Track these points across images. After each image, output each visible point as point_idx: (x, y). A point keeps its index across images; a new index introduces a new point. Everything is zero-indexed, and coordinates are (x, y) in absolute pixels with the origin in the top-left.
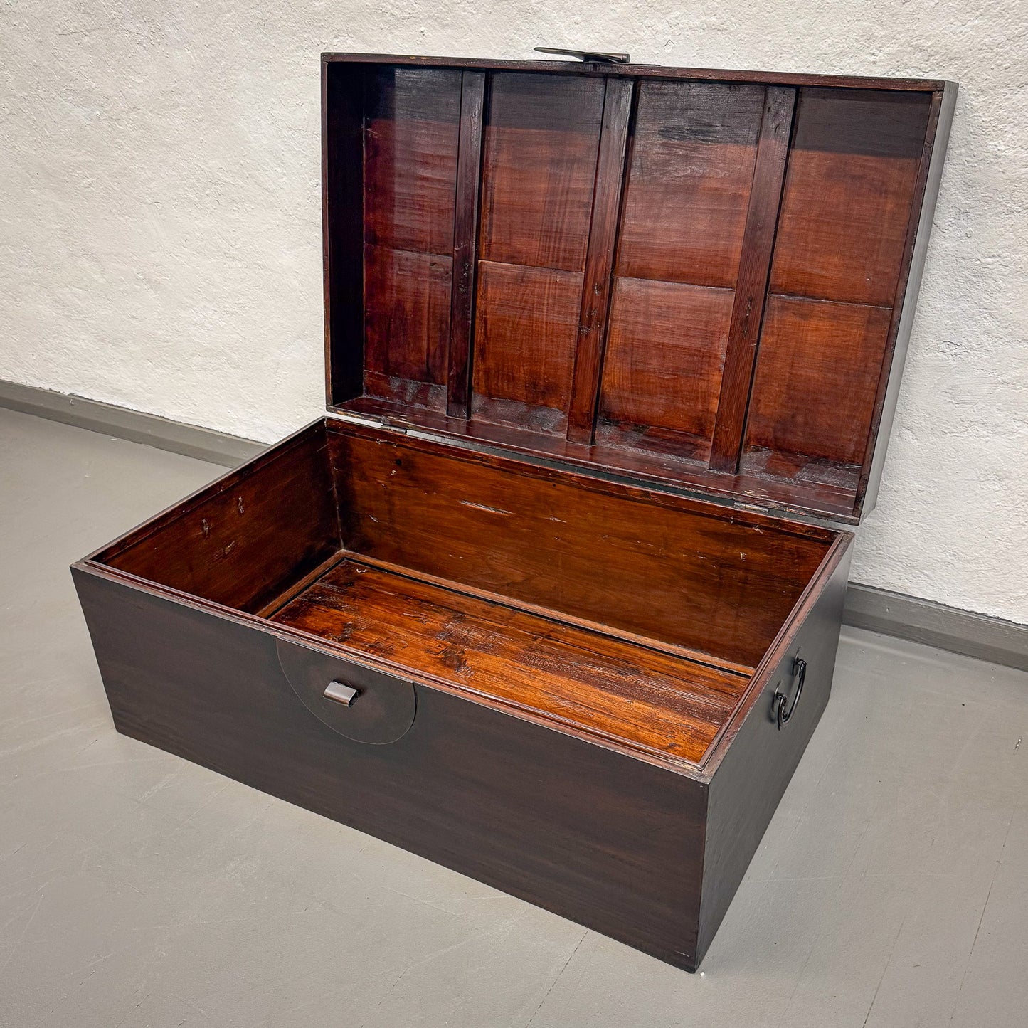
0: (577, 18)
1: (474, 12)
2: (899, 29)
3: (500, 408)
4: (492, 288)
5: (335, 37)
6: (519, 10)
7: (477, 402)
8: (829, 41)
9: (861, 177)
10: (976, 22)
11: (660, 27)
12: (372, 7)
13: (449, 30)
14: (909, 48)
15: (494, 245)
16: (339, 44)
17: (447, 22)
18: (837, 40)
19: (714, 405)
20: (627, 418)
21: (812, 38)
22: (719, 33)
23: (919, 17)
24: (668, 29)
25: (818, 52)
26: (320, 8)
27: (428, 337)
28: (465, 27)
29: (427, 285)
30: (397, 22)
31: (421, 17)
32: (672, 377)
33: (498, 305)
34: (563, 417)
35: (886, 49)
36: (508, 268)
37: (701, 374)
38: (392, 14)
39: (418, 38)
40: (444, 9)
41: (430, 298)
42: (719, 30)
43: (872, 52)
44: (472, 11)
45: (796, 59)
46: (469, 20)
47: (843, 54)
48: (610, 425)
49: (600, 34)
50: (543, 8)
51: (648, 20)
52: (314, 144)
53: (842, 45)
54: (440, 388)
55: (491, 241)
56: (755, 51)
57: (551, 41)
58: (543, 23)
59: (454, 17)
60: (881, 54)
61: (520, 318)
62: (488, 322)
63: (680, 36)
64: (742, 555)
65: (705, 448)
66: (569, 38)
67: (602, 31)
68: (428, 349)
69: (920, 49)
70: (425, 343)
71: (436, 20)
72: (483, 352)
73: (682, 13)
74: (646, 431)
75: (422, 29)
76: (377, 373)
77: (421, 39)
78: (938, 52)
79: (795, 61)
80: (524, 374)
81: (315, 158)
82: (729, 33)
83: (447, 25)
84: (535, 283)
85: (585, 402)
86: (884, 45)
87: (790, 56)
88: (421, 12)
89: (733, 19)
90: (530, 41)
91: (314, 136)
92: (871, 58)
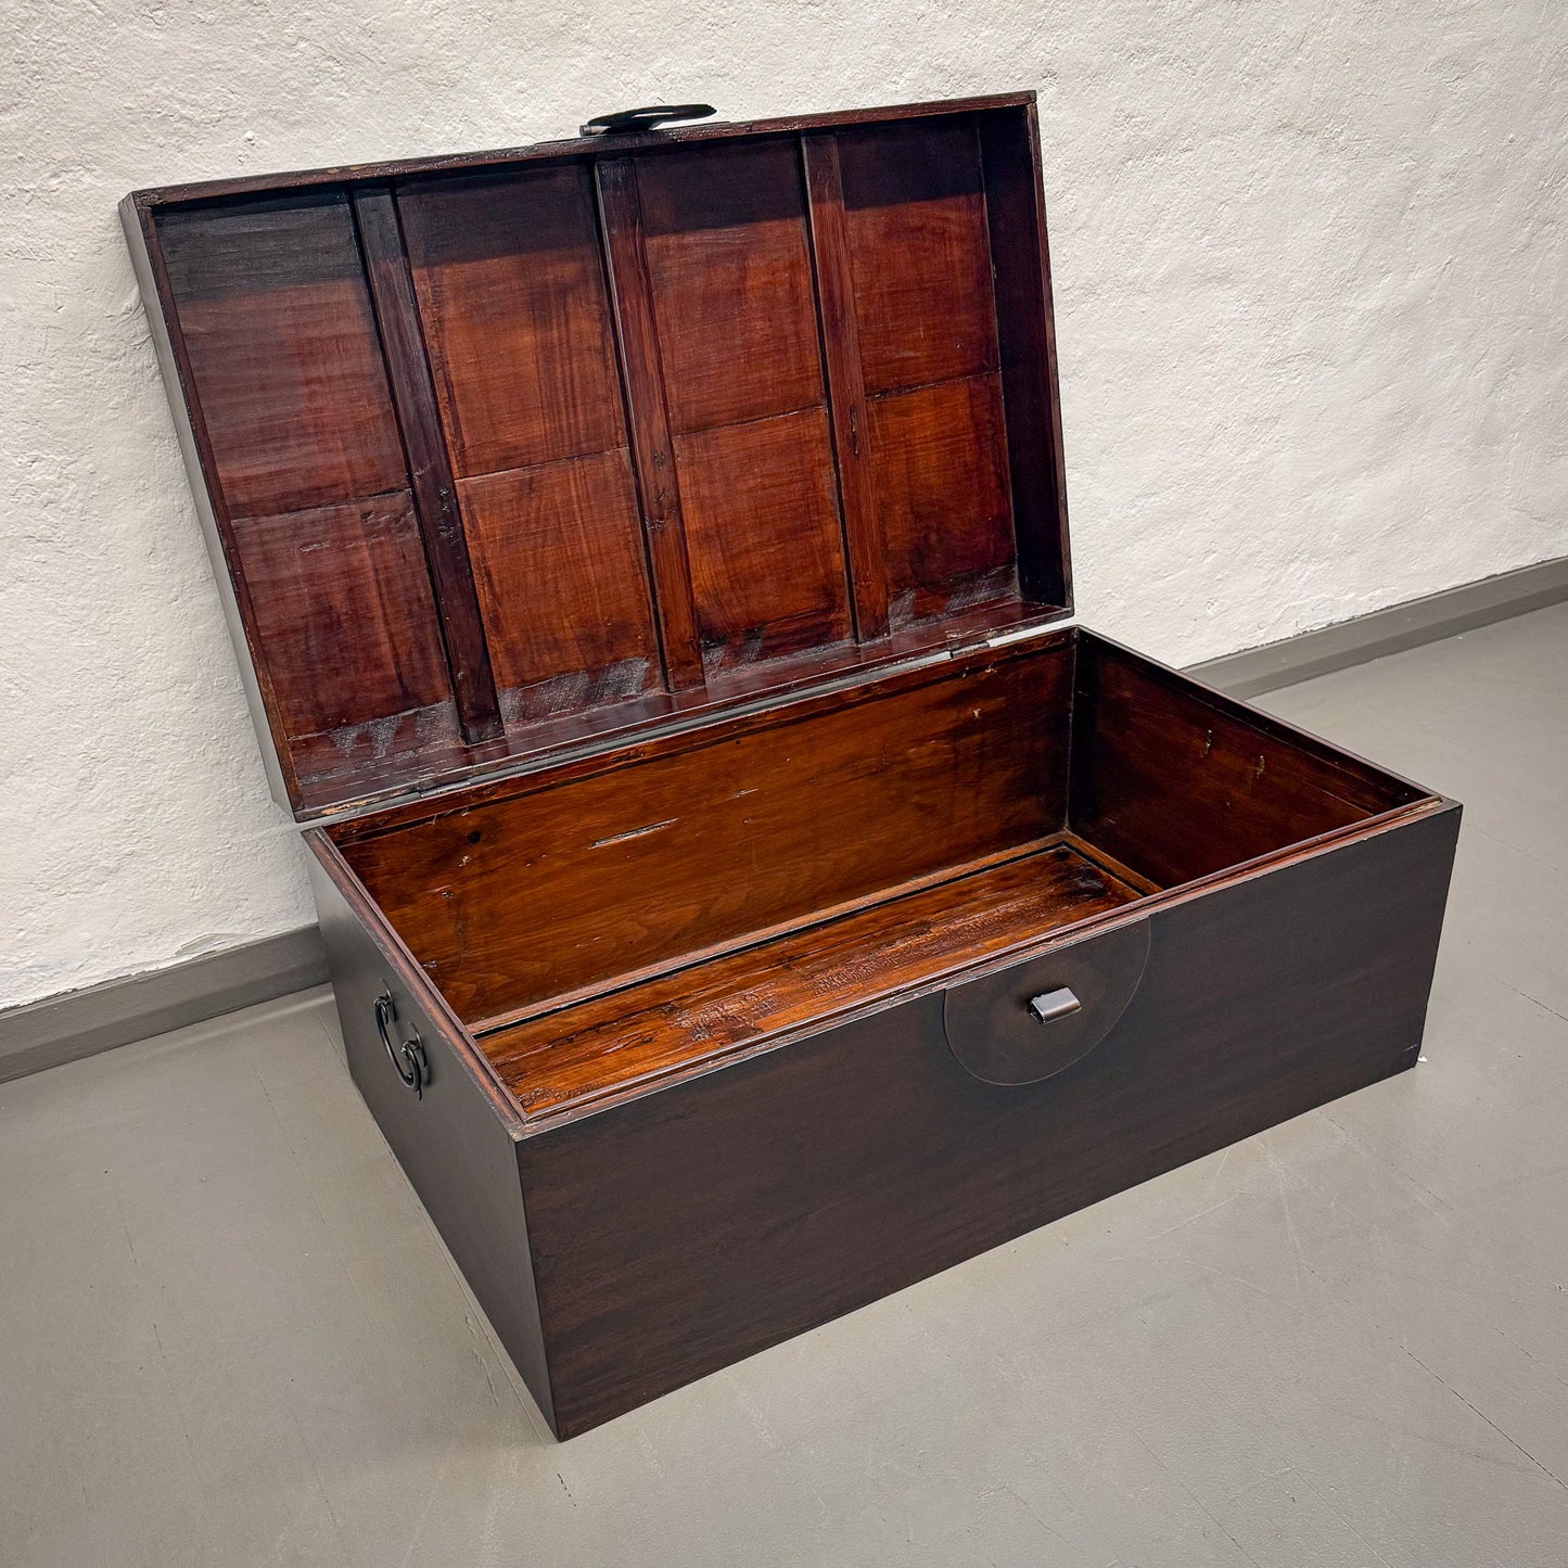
0: (520, 84)
1: (347, 95)
2: (918, 49)
3: (545, 696)
4: (483, 518)
5: (52, 176)
6: (428, 83)
7: (508, 702)
8: (848, 73)
9: (921, 228)
10: (987, 32)
11: (644, 82)
12: (139, 110)
13: (302, 130)
14: (930, 71)
15: (471, 451)
16: (63, 187)
17: (297, 117)
18: (855, 71)
19: (838, 559)
20: (735, 626)
21: (829, 72)
22: (720, 79)
23: (934, 32)
24: (654, 83)
25: (839, 88)
26: (15, 126)
27: (391, 636)
28: (332, 122)
29: (366, 554)
30: (193, 131)
31: (245, 114)
32: (779, 547)
33: (502, 540)
34: (647, 665)
35: (907, 75)
36: (503, 478)
37: (812, 529)
38: (183, 117)
39: (240, 152)
40: (290, 97)
41: (376, 571)
42: (719, 76)
43: (893, 80)
44: (342, 94)
45: (814, 100)
46: (338, 109)
47: (862, 88)
48: (715, 647)
49: (558, 103)
50: (466, 75)
51: (625, 74)
52: (21, 386)
53: (861, 76)
54: (432, 709)
55: (463, 445)
56: (765, 97)
57: (485, 124)
58: (467, 98)
59: (311, 107)
60: (902, 82)
61: (543, 547)
62: (493, 572)
63: (671, 92)
64: (976, 713)
65: (839, 622)
66: (513, 114)
67: (563, 98)
68: (396, 655)
69: (940, 69)
70: (386, 649)
71: (274, 117)
72: (496, 620)
73: (670, 60)
74: (764, 633)
75: (249, 135)
76: (301, 738)
77: (248, 152)
78: (957, 71)
79: (814, 104)
80: (571, 627)
81: (26, 411)
82: (731, 79)
83: (296, 123)
84: (552, 486)
85: (684, 627)
86: (904, 70)
87: (806, 98)
88: (244, 107)
89: (735, 60)
90: (447, 128)
91: (20, 370)
92: (893, 88)
